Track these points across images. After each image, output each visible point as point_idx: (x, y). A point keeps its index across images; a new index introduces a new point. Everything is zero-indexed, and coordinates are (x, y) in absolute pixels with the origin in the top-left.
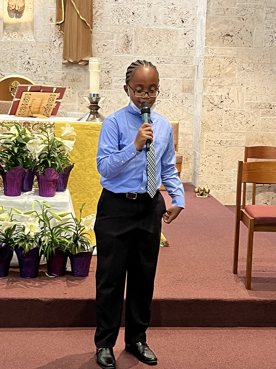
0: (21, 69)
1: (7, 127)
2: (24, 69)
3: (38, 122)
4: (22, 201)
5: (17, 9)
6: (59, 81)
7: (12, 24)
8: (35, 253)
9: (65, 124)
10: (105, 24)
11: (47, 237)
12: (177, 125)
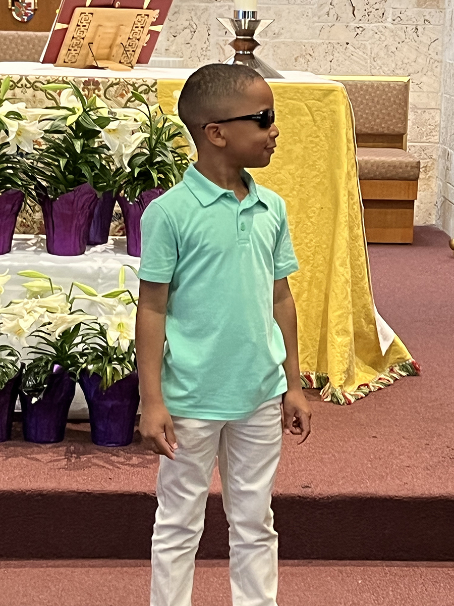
3: (118, 80)
12: (406, 86)
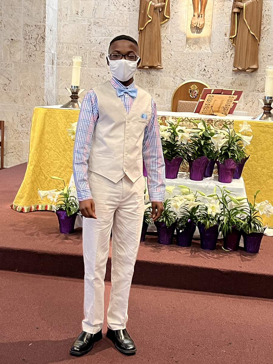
0: (198, 75)
1: (194, 123)
2: (200, 75)
3: (220, 120)
4: (205, 185)
5: (198, 26)
6: (229, 85)
7: (193, 39)
8: (214, 229)
9: (243, 122)
10: (271, 38)
11: (225, 218)
